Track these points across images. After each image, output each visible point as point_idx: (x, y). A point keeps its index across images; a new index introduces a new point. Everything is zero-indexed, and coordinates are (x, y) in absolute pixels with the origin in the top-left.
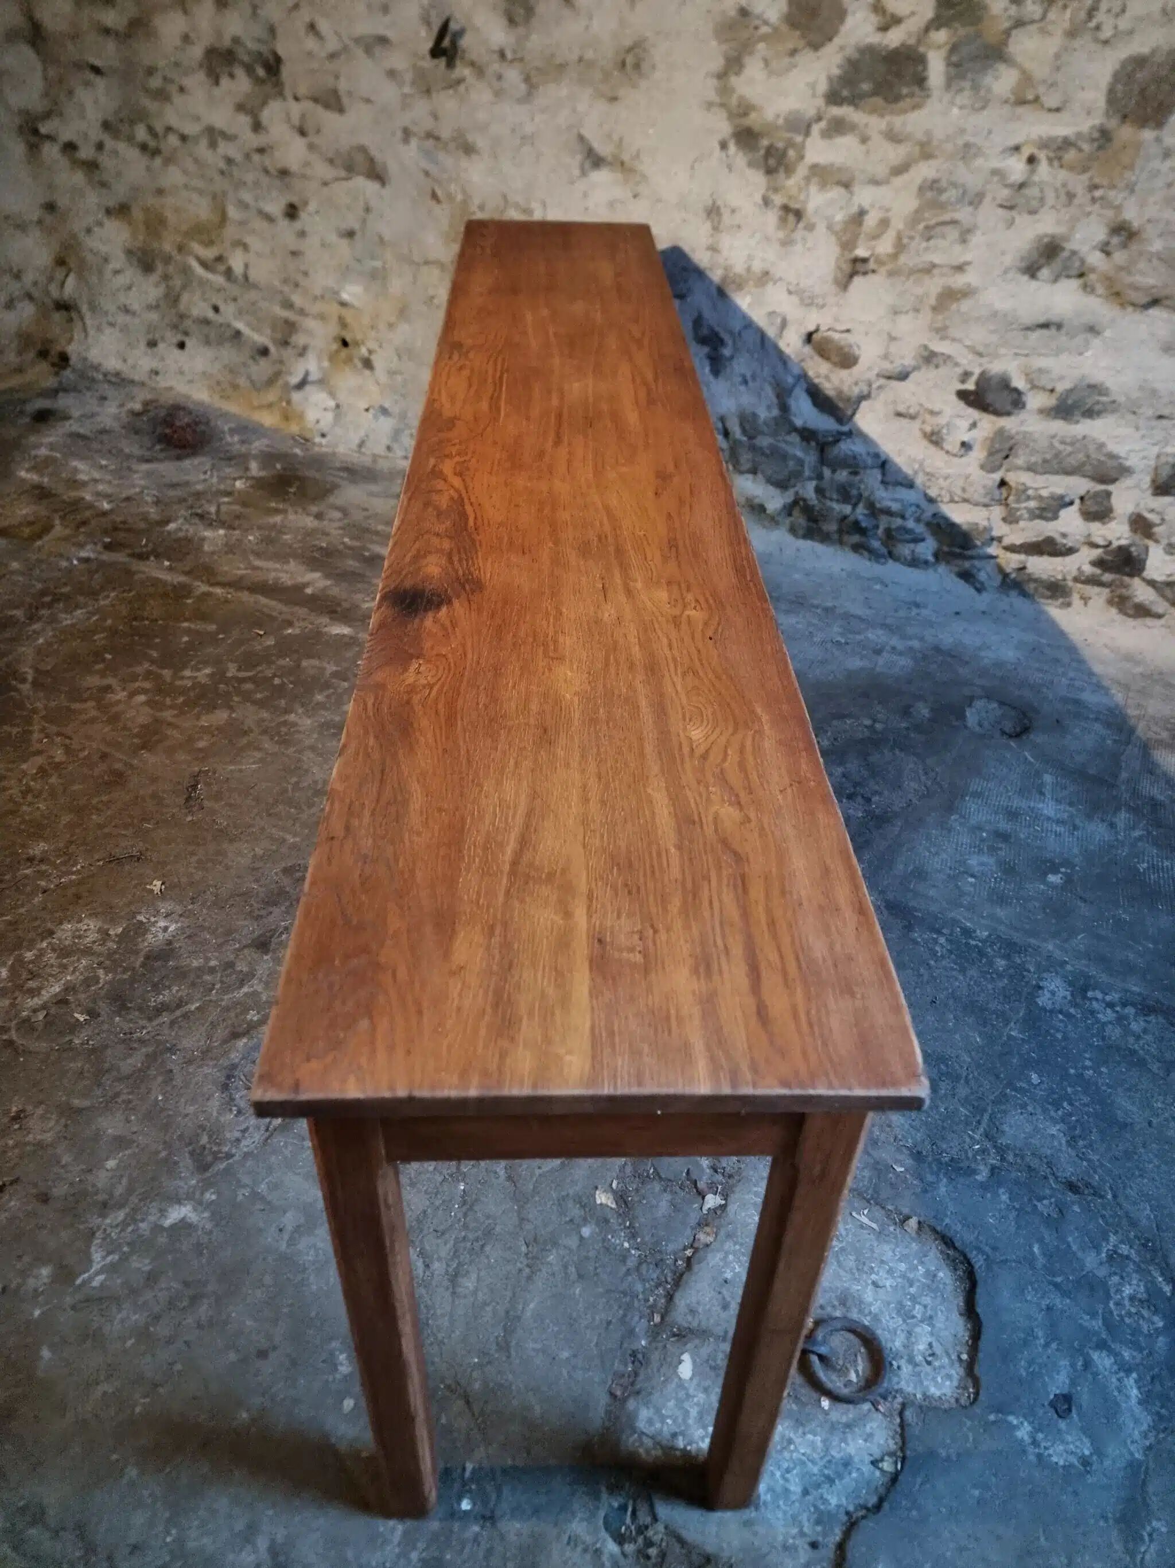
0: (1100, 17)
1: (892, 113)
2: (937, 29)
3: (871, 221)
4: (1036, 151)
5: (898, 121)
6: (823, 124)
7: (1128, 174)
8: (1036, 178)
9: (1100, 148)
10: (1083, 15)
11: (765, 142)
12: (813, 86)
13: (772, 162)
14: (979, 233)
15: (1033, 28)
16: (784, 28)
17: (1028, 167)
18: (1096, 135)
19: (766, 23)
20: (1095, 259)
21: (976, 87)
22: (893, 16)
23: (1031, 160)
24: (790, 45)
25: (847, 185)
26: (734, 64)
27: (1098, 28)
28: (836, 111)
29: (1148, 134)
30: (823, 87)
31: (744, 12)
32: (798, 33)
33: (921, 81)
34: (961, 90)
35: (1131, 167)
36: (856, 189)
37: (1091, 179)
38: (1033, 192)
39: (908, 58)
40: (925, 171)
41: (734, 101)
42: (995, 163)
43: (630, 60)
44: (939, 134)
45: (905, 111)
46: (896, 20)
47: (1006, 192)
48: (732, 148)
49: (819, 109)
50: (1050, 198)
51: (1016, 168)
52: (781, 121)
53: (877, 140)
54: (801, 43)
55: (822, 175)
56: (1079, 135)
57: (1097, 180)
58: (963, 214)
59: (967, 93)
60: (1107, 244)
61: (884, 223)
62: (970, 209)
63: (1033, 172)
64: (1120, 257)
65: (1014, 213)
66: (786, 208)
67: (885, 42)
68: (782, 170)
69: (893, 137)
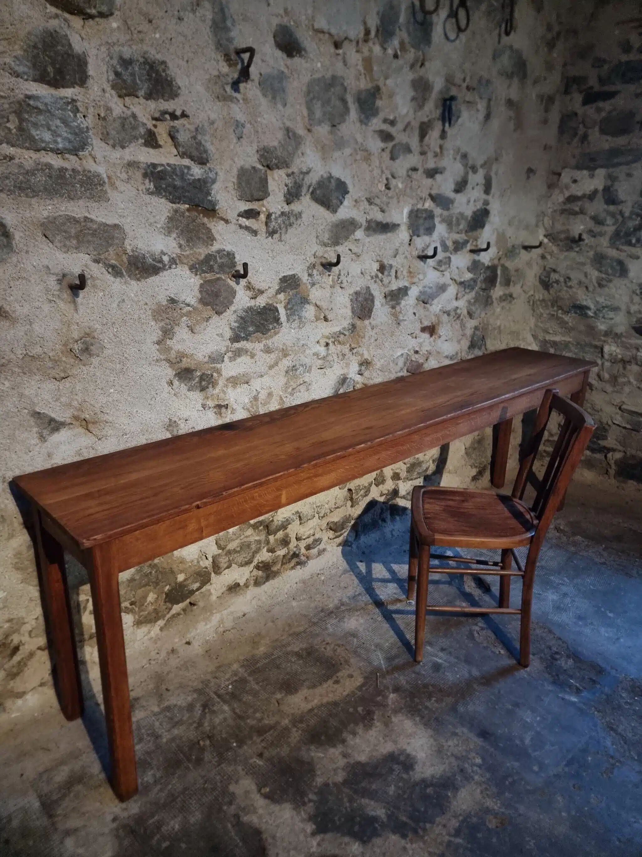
0: (342, 277)
1: (266, 339)
2: (280, 293)
3: (262, 396)
4: (327, 341)
5: (269, 342)
6: (230, 354)
7: (363, 340)
8: (330, 352)
9: (352, 332)
10: (336, 278)
11: (198, 374)
12: (221, 335)
13: (203, 383)
14: (314, 383)
15: (317, 286)
16: (200, 306)
17: (326, 348)
18: (350, 327)
19: (188, 305)
20: (358, 378)
21: (300, 318)
22: (258, 290)
23: (327, 344)
24: (205, 315)
25: (247, 383)
26: (167, 333)
27: (341, 283)
28: (237, 345)
29: (367, 322)
30: (228, 334)
31: (172, 301)
32: (209, 307)
33: (277, 320)
34: (294, 320)
35: (364, 337)
36: (252, 382)
37: (350, 345)
38: (330, 358)
39: (270, 310)
40: (286, 363)
41: (173, 355)
42: (314, 350)
43: (77, 347)
44: (289, 343)
45: (271, 337)
46: (261, 292)
47: (320, 362)
48: (176, 383)
49: (227, 347)
50: (336, 360)
51: (322, 350)
52: (206, 359)
53: (259, 354)
54: (212, 313)
55: (234, 381)
56: (344, 328)
57: (353, 346)
58: (307, 377)
59: (296, 322)
60: (360, 370)
61: (270, 395)
62: (308, 374)
63: (328, 349)
64: (366, 374)
65: (324, 370)
66: (219, 406)
67: (258, 304)
68: (210, 386)
69: (268, 350)
